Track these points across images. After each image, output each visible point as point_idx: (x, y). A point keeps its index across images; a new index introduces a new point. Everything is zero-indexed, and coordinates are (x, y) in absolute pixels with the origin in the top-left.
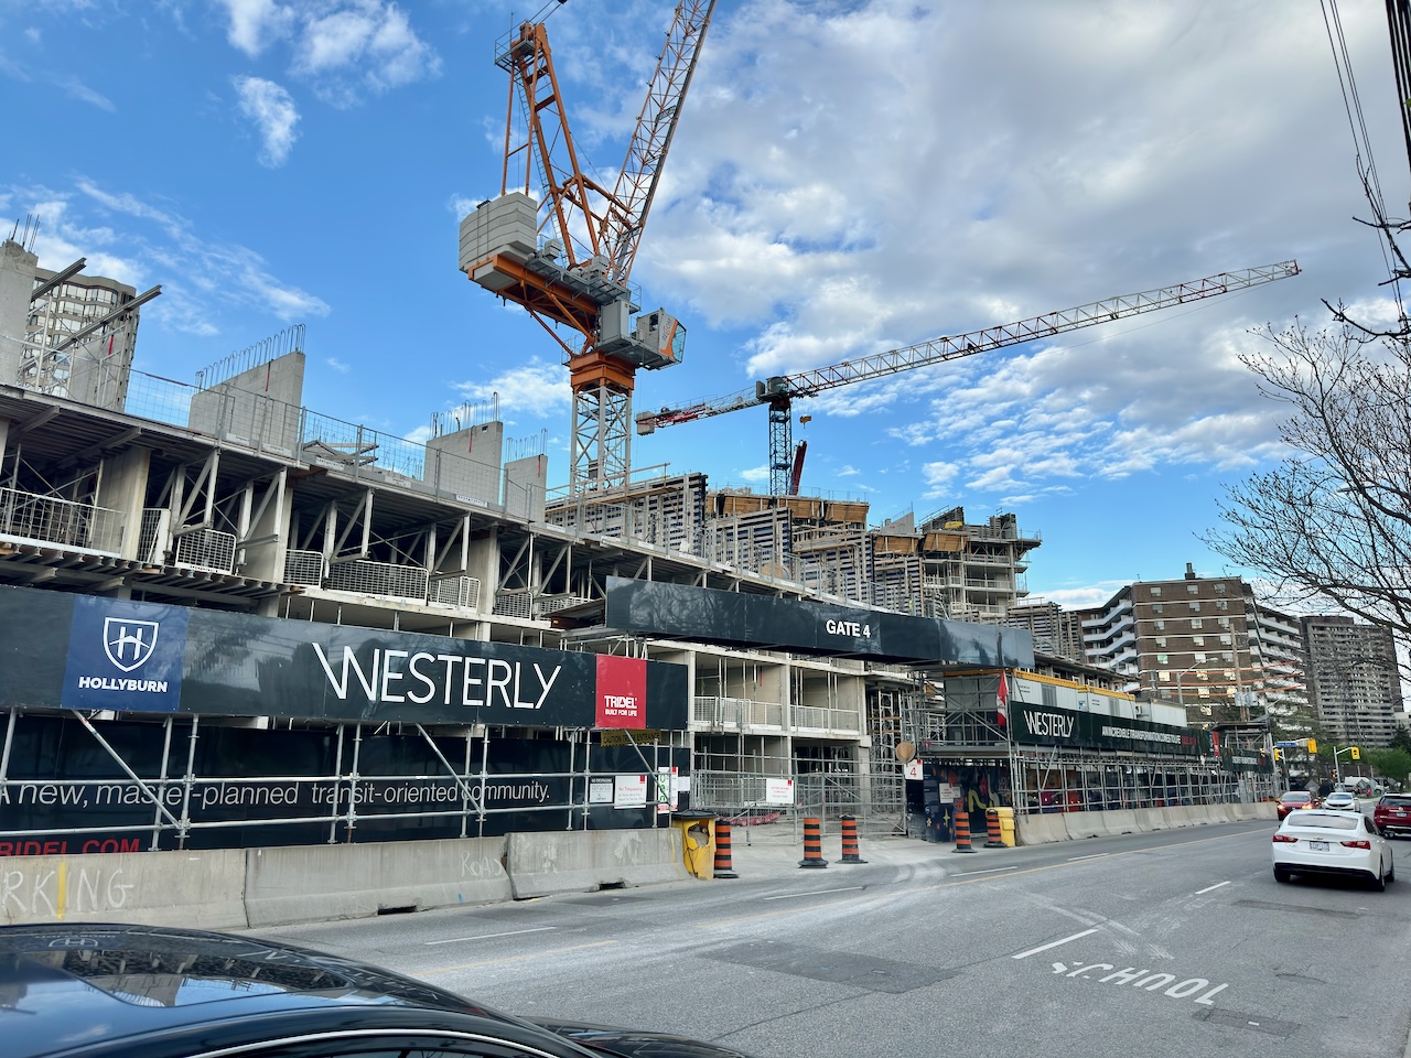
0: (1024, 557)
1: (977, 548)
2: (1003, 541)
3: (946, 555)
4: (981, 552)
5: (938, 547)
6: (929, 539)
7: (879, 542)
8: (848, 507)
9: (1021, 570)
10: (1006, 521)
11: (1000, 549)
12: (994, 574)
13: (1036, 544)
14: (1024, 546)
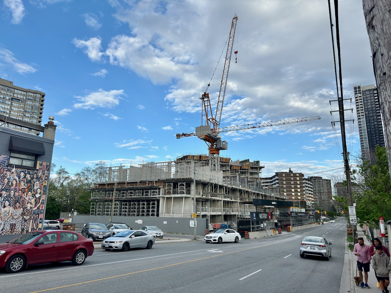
0: (261, 170)
1: (252, 168)
2: (257, 167)
3: (245, 169)
4: (252, 169)
5: (245, 168)
6: (243, 166)
7: (233, 167)
8: (226, 159)
9: (260, 173)
10: (258, 162)
11: (256, 168)
12: (255, 173)
13: (264, 167)
14: (261, 168)
